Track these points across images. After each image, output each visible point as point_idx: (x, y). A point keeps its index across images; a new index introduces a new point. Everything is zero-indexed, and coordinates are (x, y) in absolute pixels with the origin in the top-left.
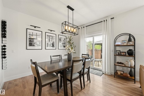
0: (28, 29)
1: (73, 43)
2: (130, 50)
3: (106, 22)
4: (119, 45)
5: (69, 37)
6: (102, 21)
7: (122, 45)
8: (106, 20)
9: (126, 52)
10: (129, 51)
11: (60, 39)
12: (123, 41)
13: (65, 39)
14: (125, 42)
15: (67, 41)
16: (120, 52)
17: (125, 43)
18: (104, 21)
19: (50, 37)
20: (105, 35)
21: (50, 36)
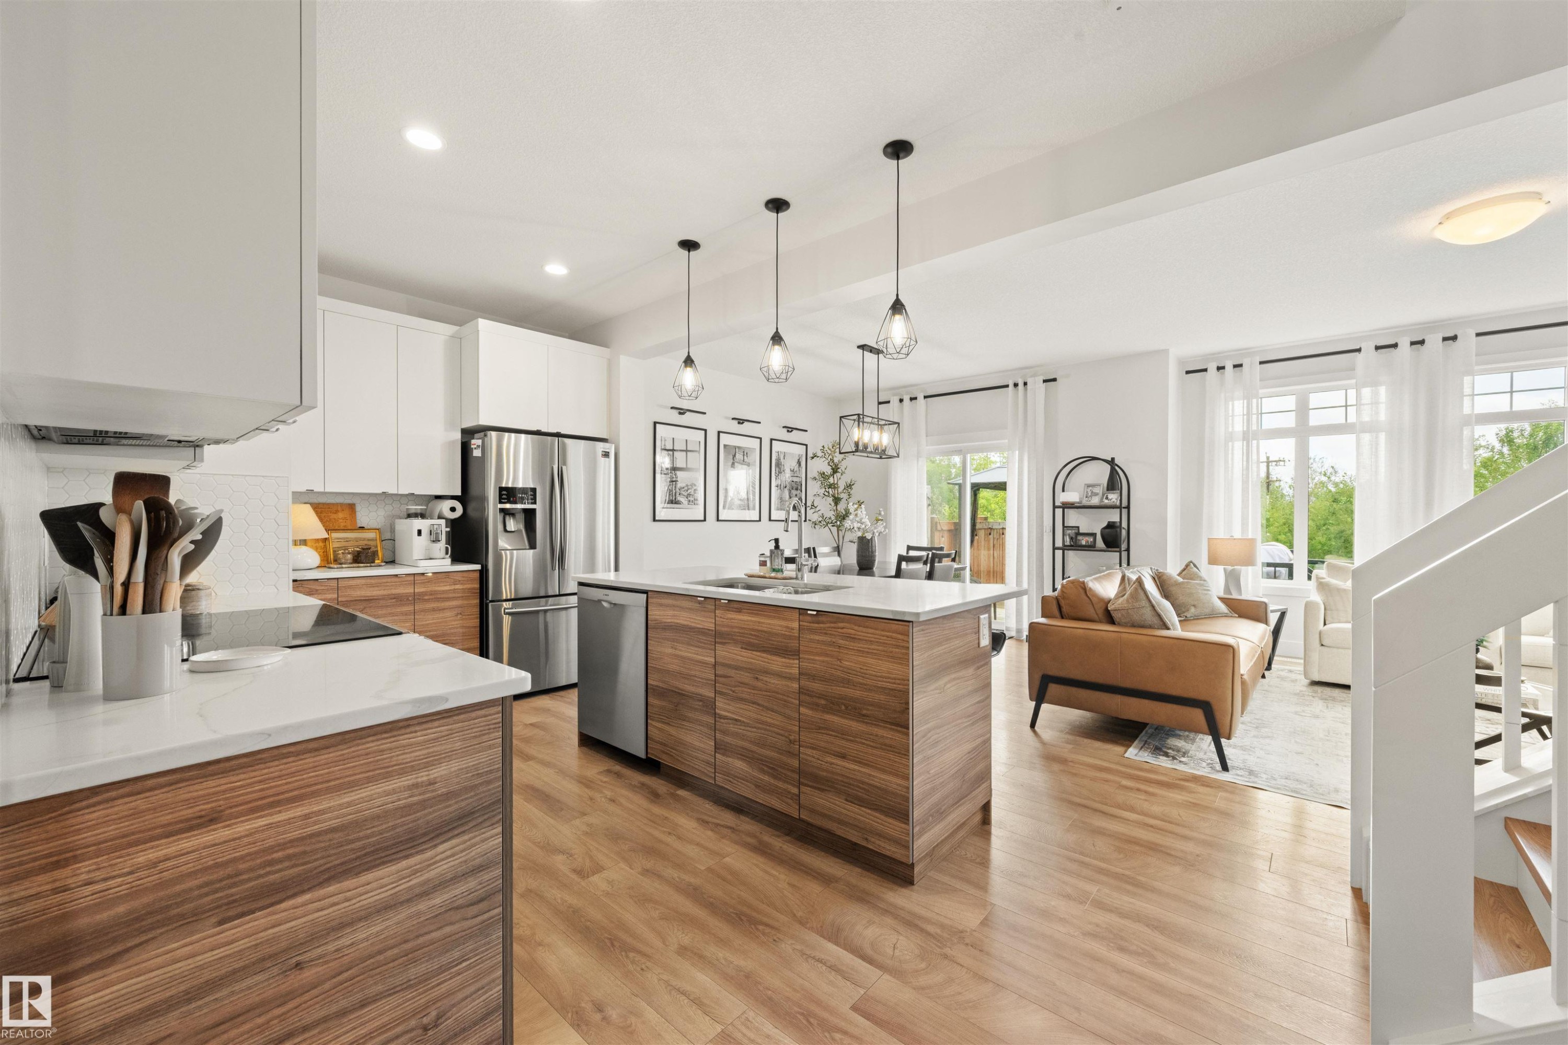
0: (657, 425)
1: (849, 486)
2: (1111, 525)
3: (1026, 390)
4: (1073, 504)
5: (823, 450)
6: (1007, 386)
7: (1085, 502)
8: (1025, 384)
9: (1094, 535)
10: (1107, 530)
11: (778, 464)
12: (1089, 486)
13: (799, 463)
14: (1096, 490)
15: (813, 472)
16: (1078, 534)
17: (1096, 494)
18: (1016, 385)
19: (734, 456)
20: (1017, 452)
21: (735, 447)
